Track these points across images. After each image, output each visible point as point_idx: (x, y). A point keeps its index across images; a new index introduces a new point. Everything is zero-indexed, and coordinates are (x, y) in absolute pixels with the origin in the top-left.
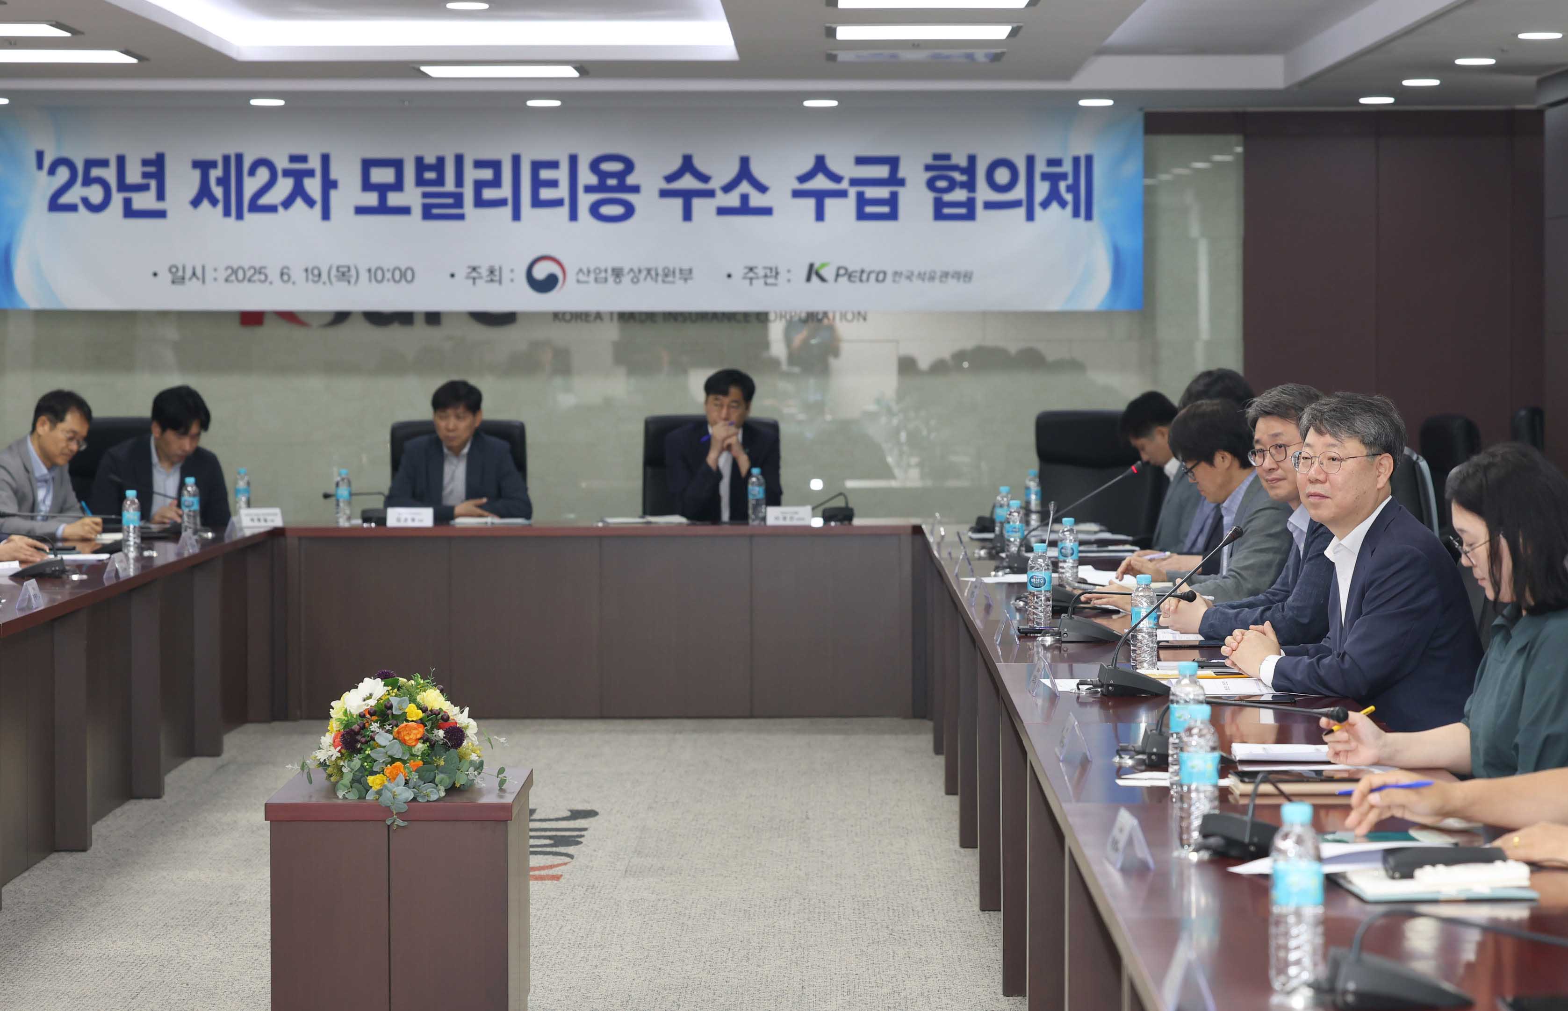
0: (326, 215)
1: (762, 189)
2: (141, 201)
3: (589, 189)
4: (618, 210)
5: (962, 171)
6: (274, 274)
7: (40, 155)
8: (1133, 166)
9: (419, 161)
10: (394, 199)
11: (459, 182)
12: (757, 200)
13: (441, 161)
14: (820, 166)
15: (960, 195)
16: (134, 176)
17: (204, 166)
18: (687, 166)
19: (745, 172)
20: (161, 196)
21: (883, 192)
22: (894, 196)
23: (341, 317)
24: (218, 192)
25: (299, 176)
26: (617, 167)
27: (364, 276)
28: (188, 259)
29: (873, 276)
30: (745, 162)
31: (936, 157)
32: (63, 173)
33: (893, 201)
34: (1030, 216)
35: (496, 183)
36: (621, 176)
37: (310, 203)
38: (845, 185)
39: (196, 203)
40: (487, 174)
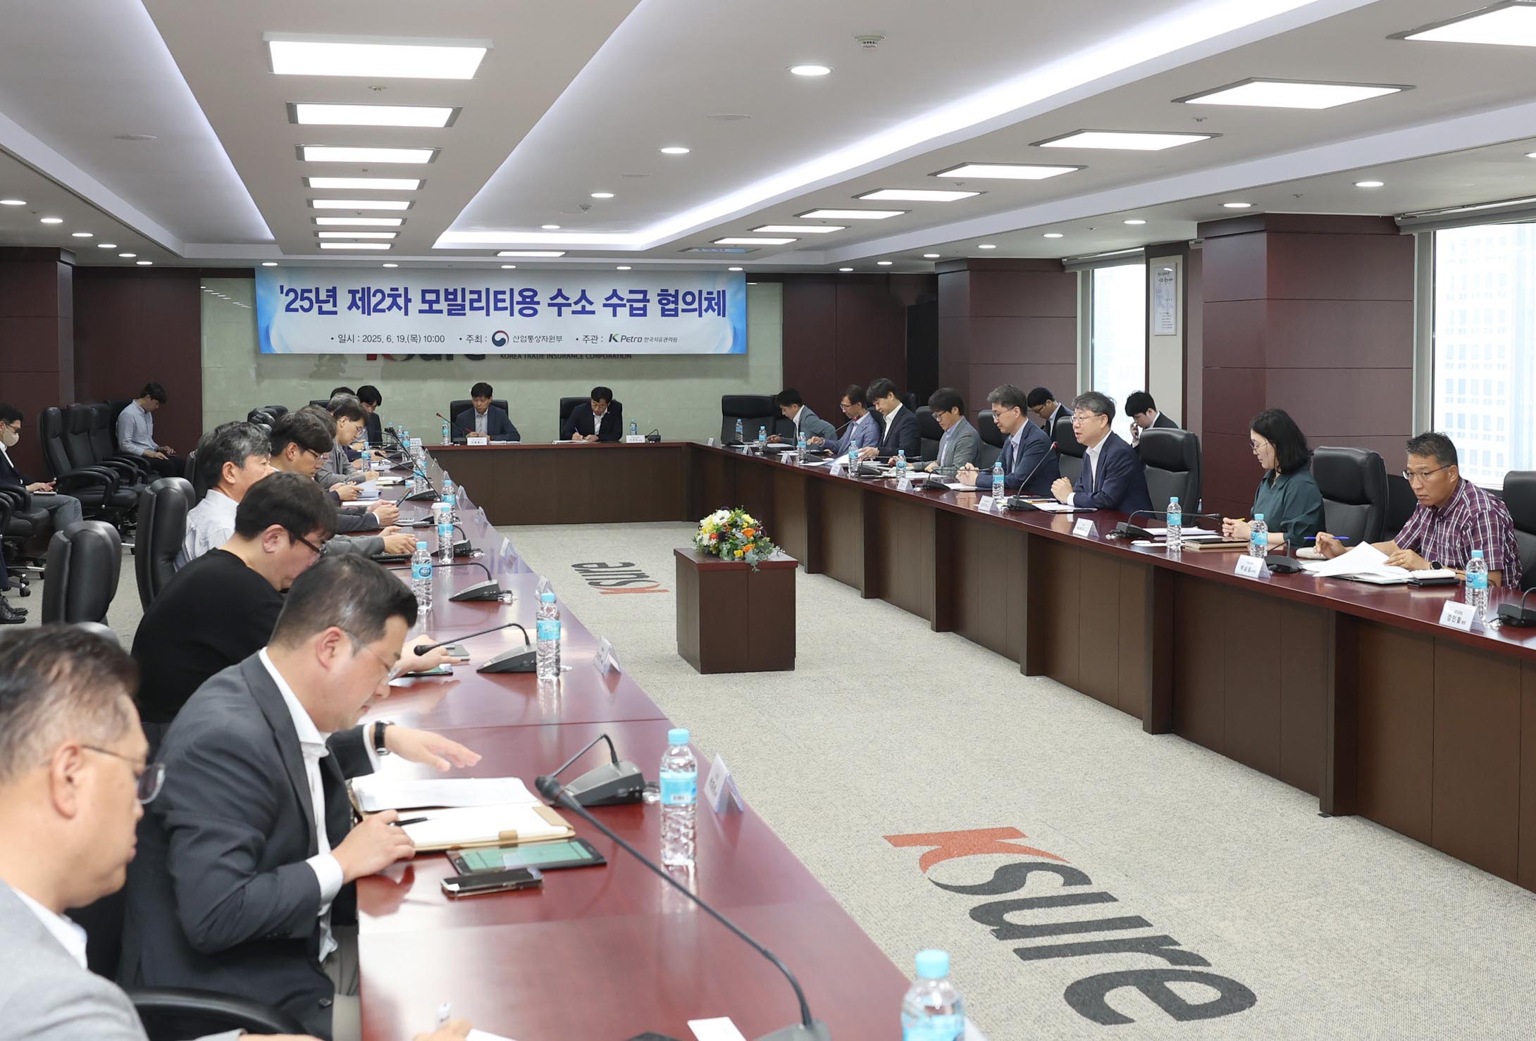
0: (406, 314)
1: (591, 303)
2: (326, 307)
3: (518, 303)
4: (531, 312)
5: (673, 296)
6: (384, 338)
7: (282, 287)
8: (741, 295)
9: (446, 290)
10: (435, 307)
11: (463, 300)
12: (588, 308)
13: (456, 290)
14: (615, 294)
15: (672, 306)
16: (323, 296)
17: (353, 292)
18: (560, 293)
19: (583, 296)
20: (335, 305)
21: (641, 305)
22: (645, 306)
23: (410, 357)
24: (360, 303)
25: (395, 297)
26: (531, 293)
27: (423, 339)
28: (347, 332)
29: (637, 339)
30: (583, 292)
31: (662, 291)
32: (292, 295)
33: (644, 309)
34: (700, 315)
35: (479, 300)
36: (532, 297)
37: (400, 308)
38: (625, 302)
39: (350, 308)
40: (475, 296)
